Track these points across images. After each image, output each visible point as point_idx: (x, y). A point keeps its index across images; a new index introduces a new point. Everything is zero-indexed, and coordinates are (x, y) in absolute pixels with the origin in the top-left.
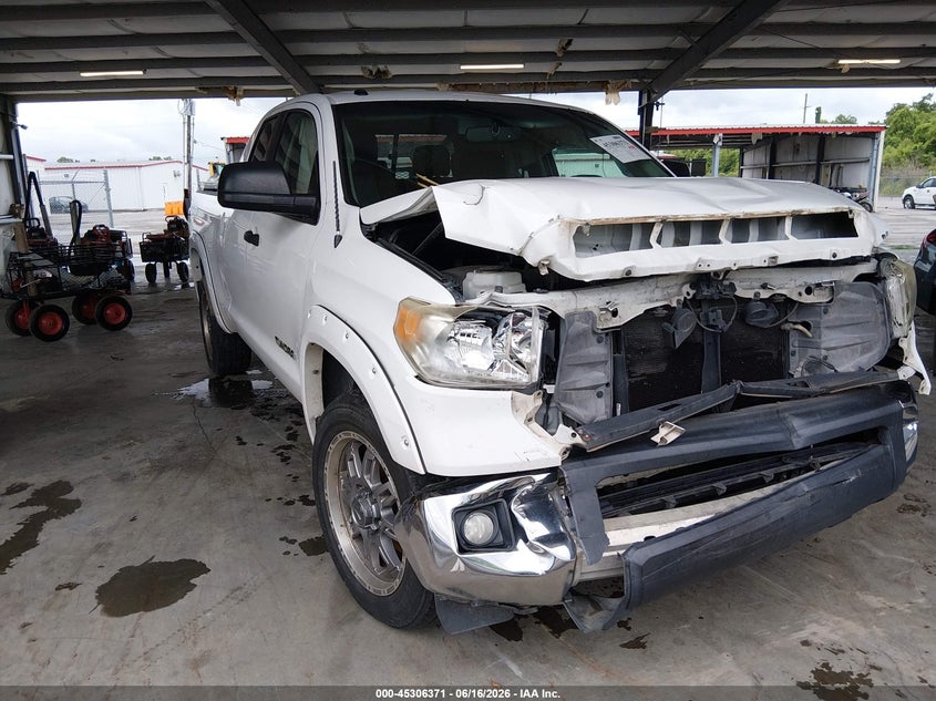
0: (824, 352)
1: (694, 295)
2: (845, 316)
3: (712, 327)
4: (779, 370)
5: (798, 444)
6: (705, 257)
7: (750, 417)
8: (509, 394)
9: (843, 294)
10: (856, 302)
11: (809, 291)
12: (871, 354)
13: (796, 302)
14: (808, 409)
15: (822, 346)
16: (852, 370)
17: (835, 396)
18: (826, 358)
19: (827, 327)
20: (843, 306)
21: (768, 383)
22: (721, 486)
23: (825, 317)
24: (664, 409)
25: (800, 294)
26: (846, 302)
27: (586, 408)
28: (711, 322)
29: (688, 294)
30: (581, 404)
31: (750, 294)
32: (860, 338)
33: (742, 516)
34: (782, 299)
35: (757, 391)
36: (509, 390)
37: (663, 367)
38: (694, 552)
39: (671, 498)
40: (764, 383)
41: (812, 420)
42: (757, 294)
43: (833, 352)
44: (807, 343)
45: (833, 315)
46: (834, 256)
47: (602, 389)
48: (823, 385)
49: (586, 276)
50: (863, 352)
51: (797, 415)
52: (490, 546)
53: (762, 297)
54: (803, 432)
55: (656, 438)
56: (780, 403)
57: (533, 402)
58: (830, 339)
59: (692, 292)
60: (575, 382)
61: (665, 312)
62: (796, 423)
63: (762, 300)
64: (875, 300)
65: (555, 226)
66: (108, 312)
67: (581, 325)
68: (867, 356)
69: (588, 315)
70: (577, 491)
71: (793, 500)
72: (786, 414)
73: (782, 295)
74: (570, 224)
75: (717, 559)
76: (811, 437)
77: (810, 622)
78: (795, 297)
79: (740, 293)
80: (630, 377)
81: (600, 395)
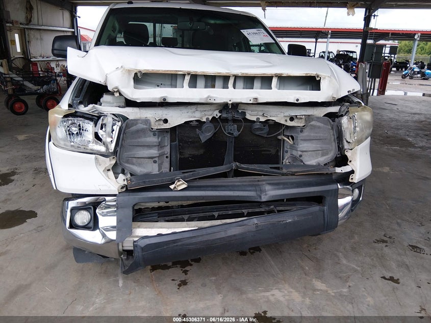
0: (300, 153)
1: (220, 116)
2: (312, 134)
3: (229, 133)
4: (275, 159)
5: (264, 198)
6: (212, 95)
7: (239, 182)
8: (93, 156)
9: (313, 123)
10: (319, 127)
11: (292, 119)
12: (327, 157)
13: (284, 125)
14: (278, 182)
15: (298, 149)
16: (315, 164)
17: (298, 177)
18: (301, 156)
19: (302, 140)
20: (311, 129)
21: (256, 165)
22: (216, 214)
23: (302, 134)
24: (183, 173)
25: (286, 121)
26: (314, 127)
27: (144, 168)
28: (230, 131)
29: (217, 115)
30: (140, 165)
31: (254, 119)
32: (321, 147)
33: (209, 231)
34: (272, 122)
35: (247, 169)
36: (95, 154)
37: (201, 151)
38: (175, 244)
39: (186, 217)
40: (253, 165)
41: (278, 187)
42: (258, 119)
43: (305, 153)
44: (293, 147)
45: (306, 134)
46: (297, 100)
47: (156, 159)
48: (289, 170)
49: (137, 99)
50: (323, 155)
51: (270, 184)
52: (85, 227)
53: (260, 120)
54: (270, 192)
55: (172, 187)
56: (263, 176)
57: (110, 162)
58: (303, 146)
59: (219, 115)
60: (135, 154)
61: (197, 123)
62: (268, 187)
63: (261, 122)
64: (330, 128)
65: (119, 72)
66: (49, 103)
67: (141, 126)
68: (325, 157)
69: (147, 121)
70: (122, 207)
71: (244, 227)
72: (264, 183)
73: (273, 120)
74: (129, 71)
75: (189, 250)
76: (273, 196)
77: (276, 289)
78: (283, 122)
79: (248, 117)
80: (180, 155)
81: (155, 162)
